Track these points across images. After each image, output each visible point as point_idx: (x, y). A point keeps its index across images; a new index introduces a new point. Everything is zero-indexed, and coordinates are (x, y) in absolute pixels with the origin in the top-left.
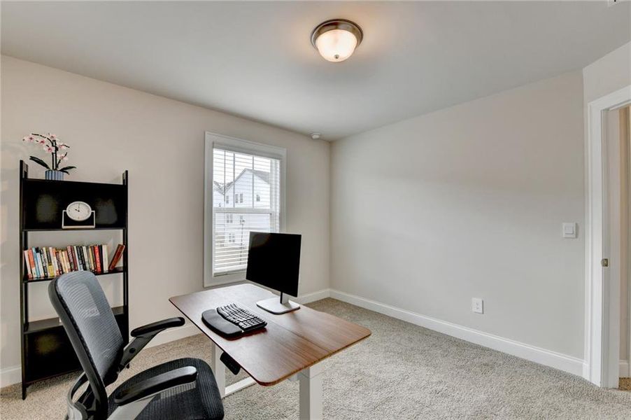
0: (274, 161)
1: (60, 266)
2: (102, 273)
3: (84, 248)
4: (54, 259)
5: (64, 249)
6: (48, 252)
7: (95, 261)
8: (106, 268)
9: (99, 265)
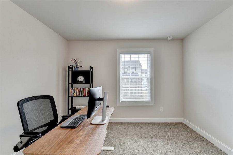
0: (148, 54)
1: (77, 93)
2: (85, 96)
3: (82, 89)
4: (75, 91)
5: (78, 89)
6: (74, 89)
7: (84, 93)
8: (86, 95)
9: (85, 94)
